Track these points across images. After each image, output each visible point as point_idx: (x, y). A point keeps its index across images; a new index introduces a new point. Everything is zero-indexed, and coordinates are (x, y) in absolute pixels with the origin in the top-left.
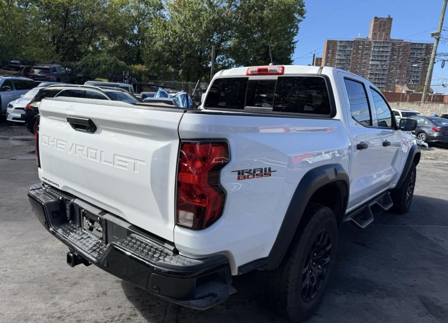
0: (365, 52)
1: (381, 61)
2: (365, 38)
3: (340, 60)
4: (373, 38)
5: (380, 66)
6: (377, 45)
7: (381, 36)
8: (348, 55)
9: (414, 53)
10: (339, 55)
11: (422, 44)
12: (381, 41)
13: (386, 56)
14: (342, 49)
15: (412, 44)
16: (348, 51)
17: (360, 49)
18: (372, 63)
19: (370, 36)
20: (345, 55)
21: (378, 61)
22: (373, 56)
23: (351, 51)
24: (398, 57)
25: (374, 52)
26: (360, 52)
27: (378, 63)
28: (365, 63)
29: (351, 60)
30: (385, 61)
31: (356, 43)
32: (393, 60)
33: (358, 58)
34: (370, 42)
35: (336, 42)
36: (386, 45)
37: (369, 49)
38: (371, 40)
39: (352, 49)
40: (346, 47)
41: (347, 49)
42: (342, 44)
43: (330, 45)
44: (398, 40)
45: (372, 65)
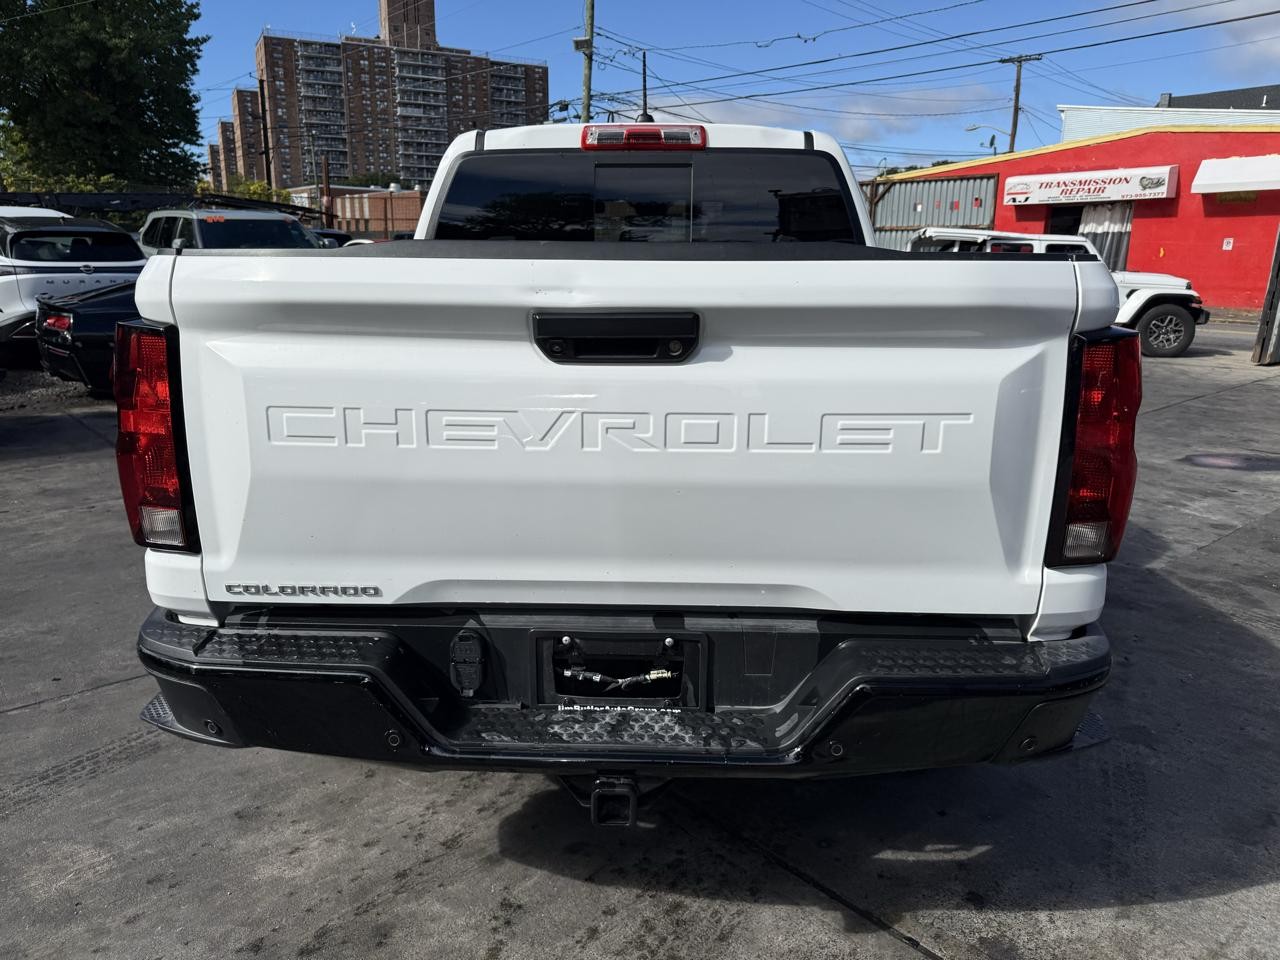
0: (380, 79)
1: (425, 106)
2: (372, 38)
3: (314, 99)
4: (395, 42)
5: (424, 121)
6: (407, 61)
7: (412, 37)
8: (333, 87)
9: (501, 90)
10: (309, 85)
11: (515, 66)
12: (414, 50)
13: (436, 95)
14: (313, 68)
15: (493, 64)
16: (332, 73)
17: (363, 71)
18: (405, 114)
19: (384, 34)
20: (324, 86)
21: (418, 106)
22: (404, 92)
23: (340, 74)
24: (466, 97)
25: (403, 79)
26: (365, 77)
27: (418, 113)
28: (384, 111)
29: (346, 103)
30: (436, 108)
31: (349, 51)
32: (456, 105)
33: (363, 97)
34: (387, 51)
35: (290, 42)
36: (430, 63)
37: (387, 71)
38: (388, 45)
39: (341, 69)
40: (322, 61)
41: (328, 69)
42: (310, 52)
43: (274, 50)
44: (458, 51)
45: (405, 118)
